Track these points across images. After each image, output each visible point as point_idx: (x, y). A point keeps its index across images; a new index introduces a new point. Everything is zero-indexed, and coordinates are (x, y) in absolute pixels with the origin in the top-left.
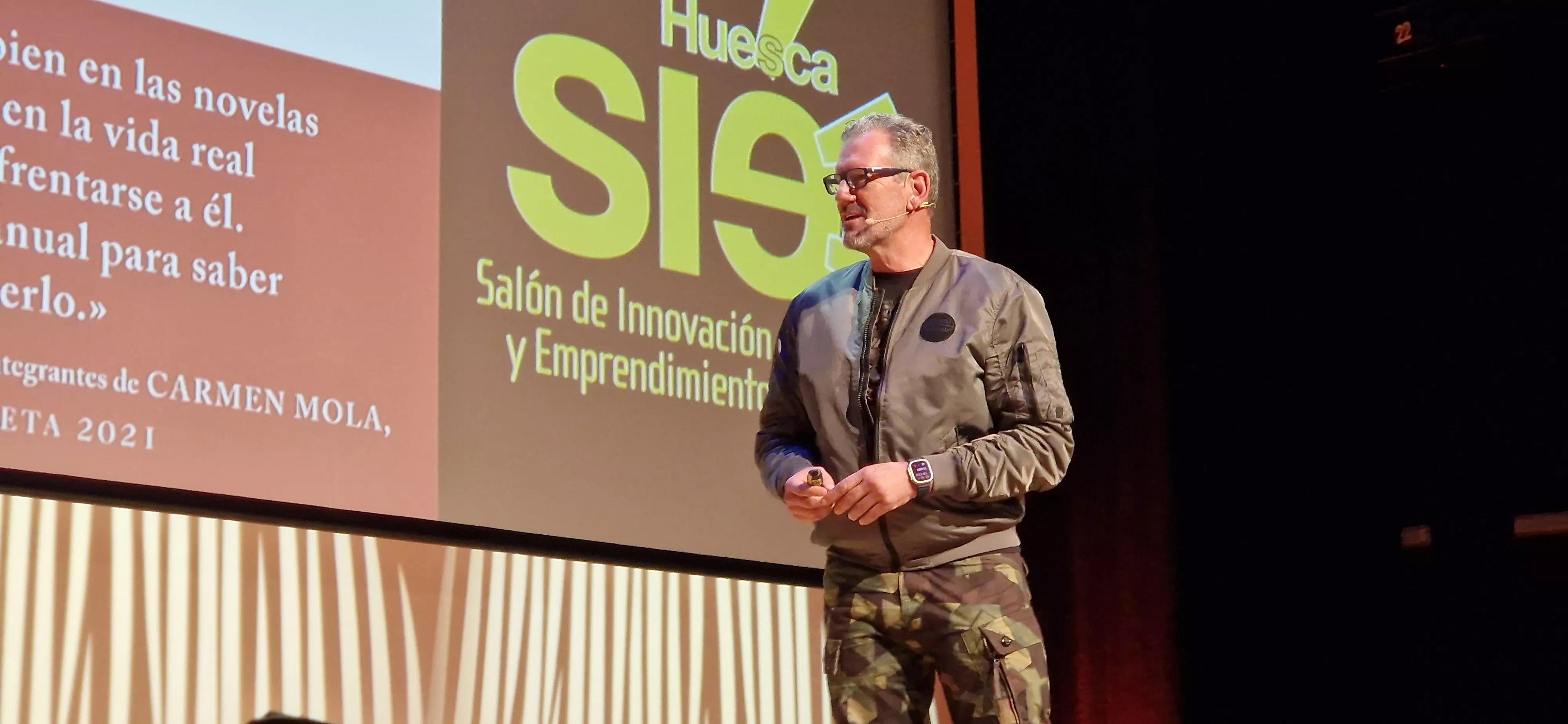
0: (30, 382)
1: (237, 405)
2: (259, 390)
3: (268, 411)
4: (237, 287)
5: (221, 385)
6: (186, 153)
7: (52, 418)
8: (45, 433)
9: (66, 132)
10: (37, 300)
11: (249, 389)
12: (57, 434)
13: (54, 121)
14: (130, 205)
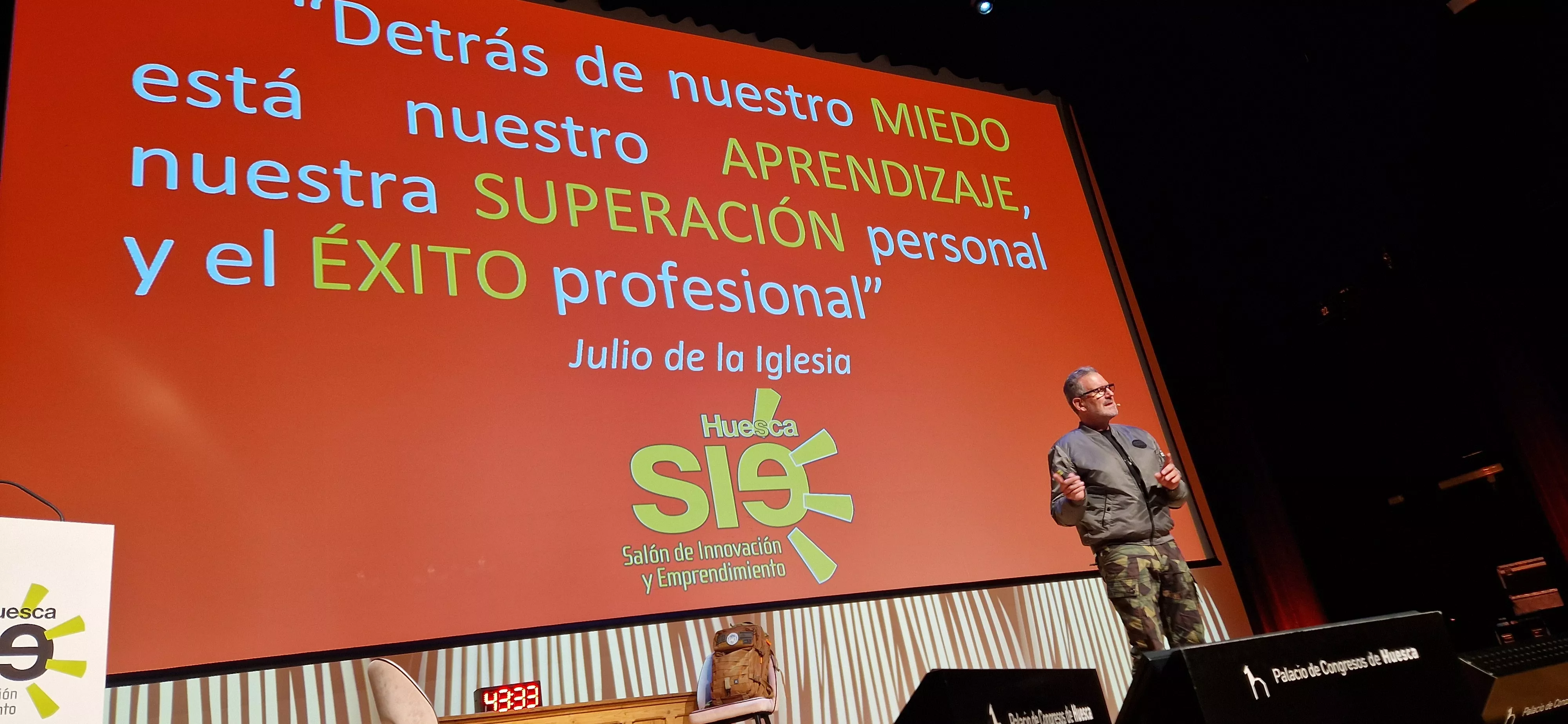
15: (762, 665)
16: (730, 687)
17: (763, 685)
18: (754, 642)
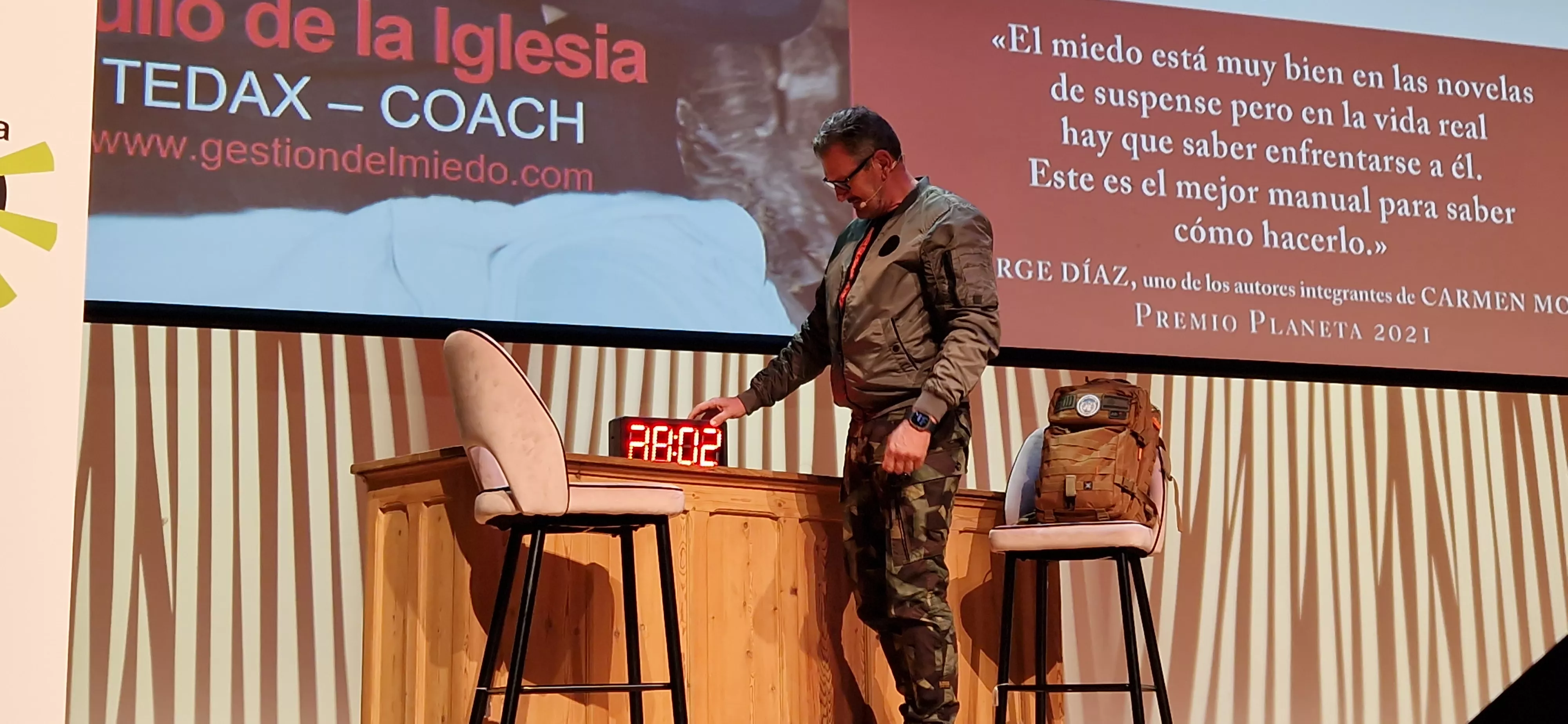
0: (1338, 302)
1: (1489, 306)
2: (1505, 295)
3: (1513, 309)
4: (1482, 221)
5: (1476, 293)
6: (1434, 127)
7: (1355, 326)
8: (1352, 337)
9: (1347, 124)
10: (1337, 244)
11: (1497, 295)
12: (1359, 337)
13: (1338, 116)
14: (1398, 170)
15: (1141, 462)
16: (1075, 493)
17: (1138, 500)
18: (1130, 418)
